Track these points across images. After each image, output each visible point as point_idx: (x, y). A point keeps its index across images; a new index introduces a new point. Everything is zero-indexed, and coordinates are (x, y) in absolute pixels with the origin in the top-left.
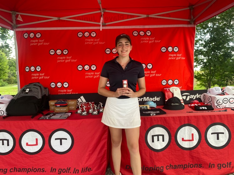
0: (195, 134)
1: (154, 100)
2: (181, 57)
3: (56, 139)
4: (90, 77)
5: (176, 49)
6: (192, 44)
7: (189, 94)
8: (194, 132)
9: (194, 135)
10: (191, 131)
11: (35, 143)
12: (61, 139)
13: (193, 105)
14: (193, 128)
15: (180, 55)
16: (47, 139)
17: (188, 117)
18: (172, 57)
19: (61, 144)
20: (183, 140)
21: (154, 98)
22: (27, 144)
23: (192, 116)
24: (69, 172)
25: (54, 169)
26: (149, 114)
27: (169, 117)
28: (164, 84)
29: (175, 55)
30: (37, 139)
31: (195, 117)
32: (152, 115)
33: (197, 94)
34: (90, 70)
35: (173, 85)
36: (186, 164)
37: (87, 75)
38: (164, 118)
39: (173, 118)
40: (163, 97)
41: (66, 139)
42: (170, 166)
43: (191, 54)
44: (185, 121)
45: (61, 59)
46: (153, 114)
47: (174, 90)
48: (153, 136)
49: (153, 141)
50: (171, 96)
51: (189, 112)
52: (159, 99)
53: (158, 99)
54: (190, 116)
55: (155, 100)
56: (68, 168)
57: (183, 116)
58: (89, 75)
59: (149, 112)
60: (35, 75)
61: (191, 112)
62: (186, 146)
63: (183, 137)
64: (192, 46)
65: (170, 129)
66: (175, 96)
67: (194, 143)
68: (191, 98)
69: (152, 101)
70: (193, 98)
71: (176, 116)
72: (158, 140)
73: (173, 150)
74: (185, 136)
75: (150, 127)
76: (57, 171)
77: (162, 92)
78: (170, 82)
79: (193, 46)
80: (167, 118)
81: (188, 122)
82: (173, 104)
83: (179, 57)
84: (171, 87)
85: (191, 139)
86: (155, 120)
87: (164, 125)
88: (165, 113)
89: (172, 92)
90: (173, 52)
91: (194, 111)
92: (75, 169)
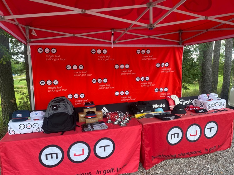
0: (198, 131)
1: (161, 107)
3: (100, 147)
7: (184, 100)
11: (82, 153)
12: (104, 147)
16: (92, 148)
19: (105, 150)
21: (160, 105)
22: (75, 155)
24: (113, 172)
25: (99, 171)
30: (83, 150)
32: (171, 119)
33: (190, 100)
37: (100, 87)
41: (109, 146)
48: (172, 135)
53: (163, 106)
56: (111, 169)
58: (102, 87)
69: (160, 107)
72: (175, 137)
74: (192, 132)
75: (170, 129)
76: (102, 172)
77: (165, 100)
88: (179, 117)
89: (173, 99)
92: (118, 168)
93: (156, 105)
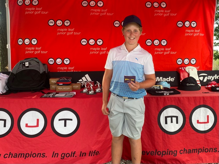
0: (211, 116)
2: (199, 34)
3: (60, 120)
4: (95, 53)
5: (194, 24)
6: (212, 19)
7: (207, 75)
8: (209, 114)
9: (209, 117)
10: (206, 113)
11: (36, 125)
12: (65, 120)
13: (210, 86)
14: (208, 110)
15: (199, 31)
16: (49, 120)
17: (203, 97)
18: (189, 33)
19: (65, 125)
20: (198, 122)
22: (27, 125)
23: (207, 97)
24: (75, 156)
25: (56, 154)
26: (163, 94)
27: (183, 98)
28: (180, 63)
29: (192, 31)
30: (38, 120)
31: (211, 97)
33: (216, 75)
34: (96, 45)
35: (190, 64)
36: (201, 148)
37: (93, 51)
38: (178, 98)
39: (188, 98)
40: (178, 77)
41: (71, 120)
42: (184, 151)
43: (210, 31)
44: (200, 102)
45: (62, 32)
46: (166, 93)
47: (190, 70)
48: (166, 118)
49: (166, 123)
50: (187, 76)
51: (205, 93)
52: (174, 79)
53: (172, 79)
54: (206, 97)
55: (169, 81)
56: (72, 152)
57: (198, 97)
58: (94, 51)
59: (162, 92)
60: (30, 49)
61: (207, 93)
62: (201, 129)
63: (198, 120)
64: (211, 21)
65: (185, 110)
66: (190, 76)
67: (209, 126)
68: (208, 79)
70: (210, 79)
71: (191, 96)
72: (172, 122)
73: (187, 134)
74: (200, 117)
75: (163, 108)
77: (177, 72)
78: (186, 61)
79: (213, 21)
80: (181, 98)
81: (204, 103)
82: (188, 85)
83: (197, 33)
84: (187, 66)
85: (206, 121)
86: (168, 100)
87: (178, 106)
88: (179, 93)
89: (188, 72)
90: (190, 27)
91: (210, 92)
92: (81, 152)
93: (161, 78)
